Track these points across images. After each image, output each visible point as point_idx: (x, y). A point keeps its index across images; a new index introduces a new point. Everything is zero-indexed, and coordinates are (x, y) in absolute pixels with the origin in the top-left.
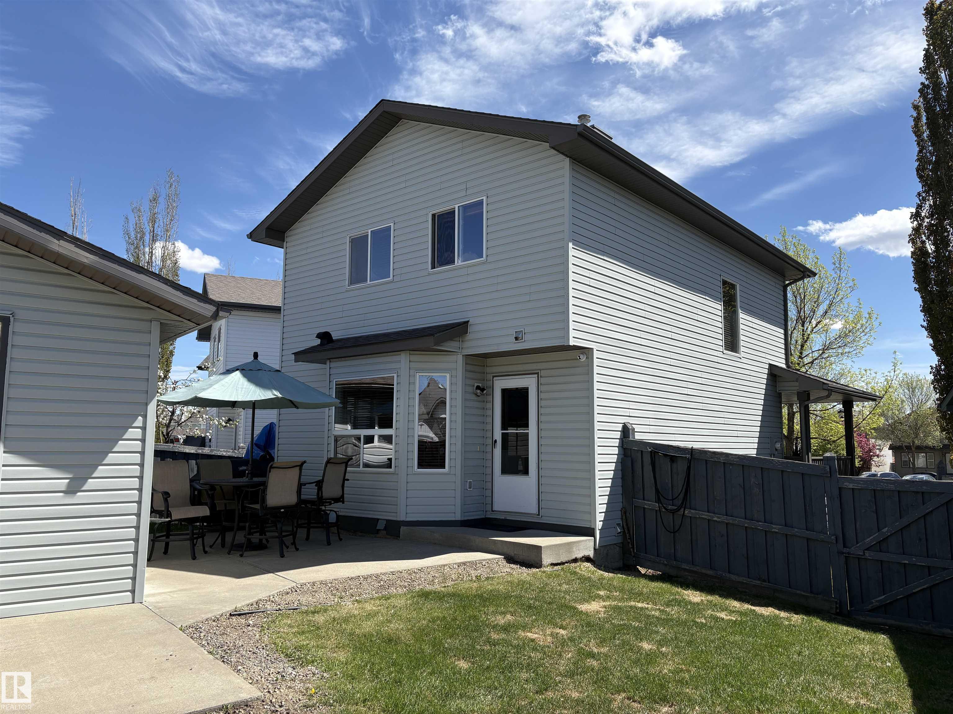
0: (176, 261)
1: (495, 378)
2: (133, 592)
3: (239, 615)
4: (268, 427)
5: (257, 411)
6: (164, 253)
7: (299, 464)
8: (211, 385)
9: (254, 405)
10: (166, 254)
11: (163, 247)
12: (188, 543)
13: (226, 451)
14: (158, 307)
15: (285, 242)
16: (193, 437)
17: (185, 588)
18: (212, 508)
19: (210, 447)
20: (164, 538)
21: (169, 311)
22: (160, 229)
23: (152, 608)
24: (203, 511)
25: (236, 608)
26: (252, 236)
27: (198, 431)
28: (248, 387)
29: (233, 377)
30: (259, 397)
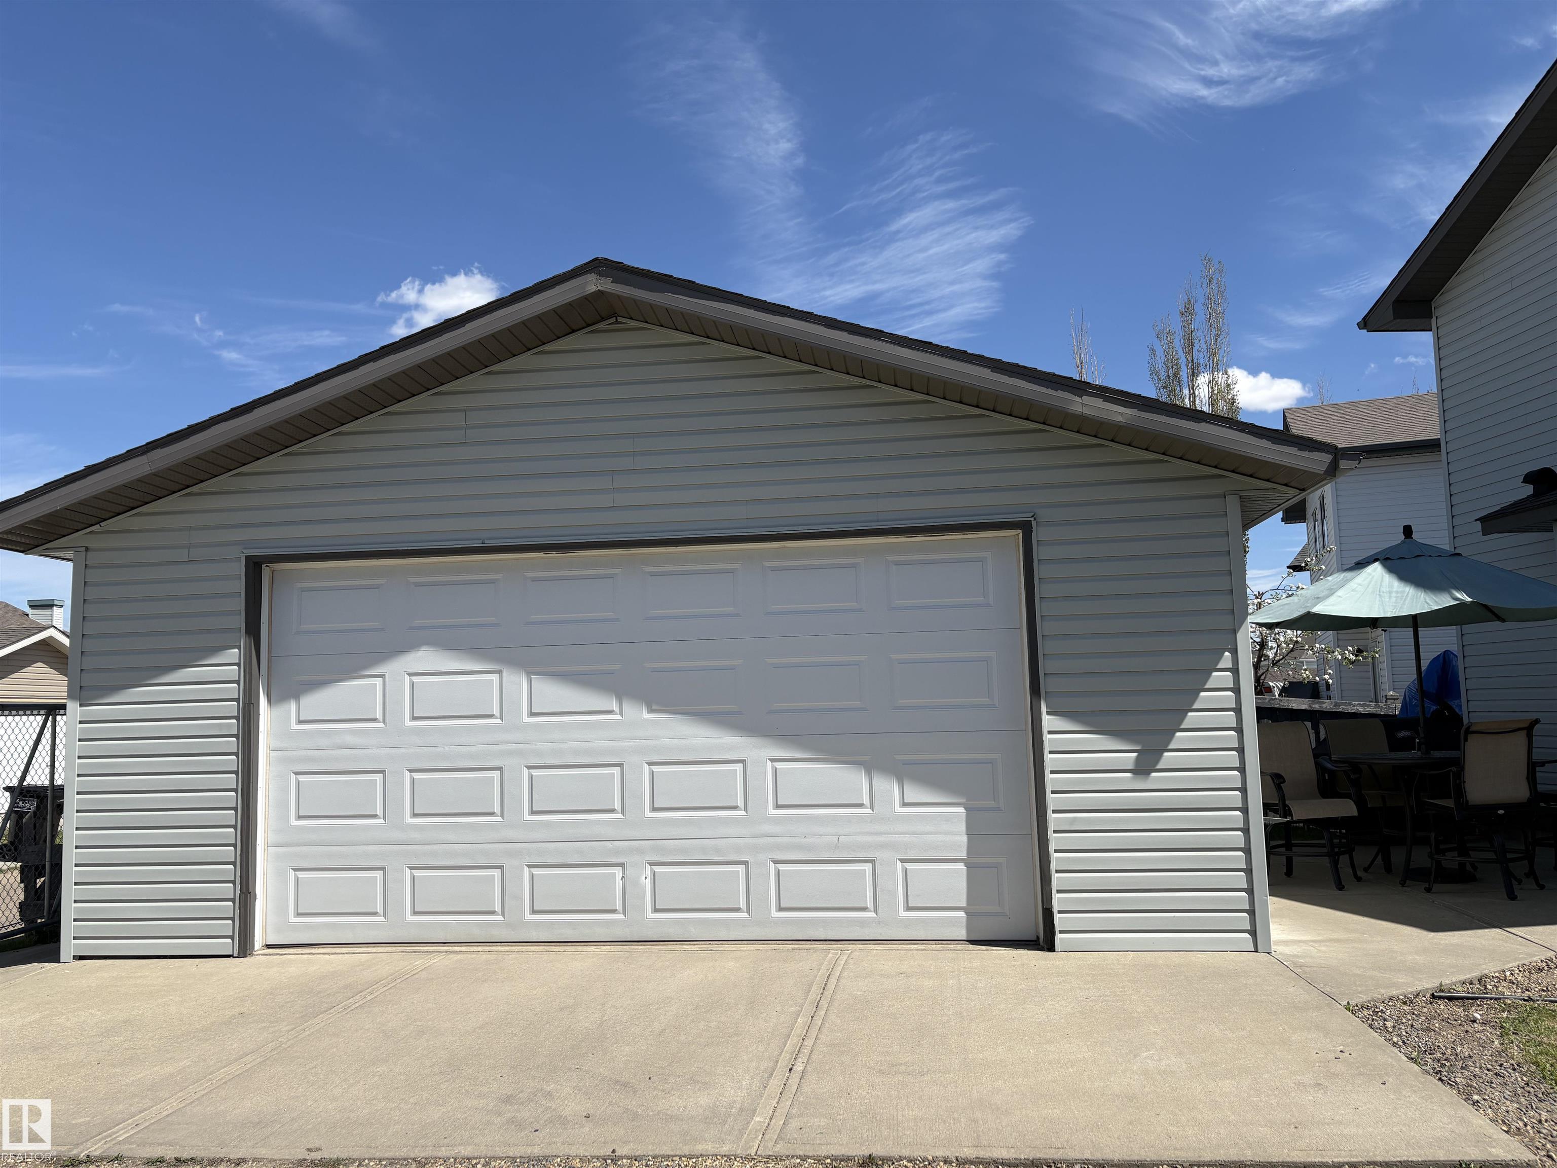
0: (1233, 399)
2: (1253, 933)
3: (1450, 999)
4: (1441, 658)
5: (1422, 632)
6: (1213, 391)
7: (1525, 725)
8: (1331, 592)
9: (1415, 622)
10: (1216, 392)
11: (1209, 382)
12: (1326, 861)
13: (1364, 705)
14: (1233, 471)
15: (1434, 318)
16: (1300, 684)
17: (1336, 937)
18: (1360, 803)
19: (1329, 698)
20: (1283, 849)
21: (1251, 476)
22: (1201, 355)
23: (1290, 964)
24: (1345, 808)
25: (1441, 985)
26: (1370, 323)
27: (1307, 672)
28: (1401, 590)
29: (1370, 574)
30: (1426, 606)
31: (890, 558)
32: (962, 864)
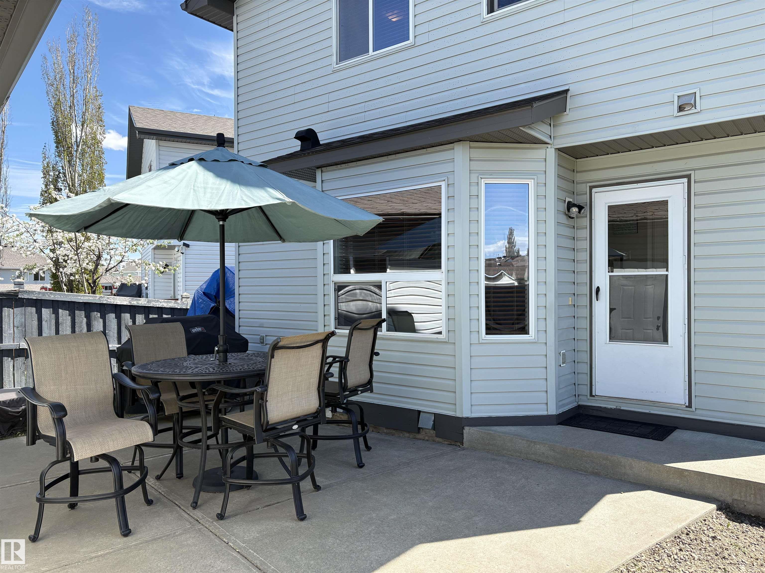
1: (594, 190)
7: (322, 337)
16: (128, 286)
19: (147, 296)
27: (131, 278)
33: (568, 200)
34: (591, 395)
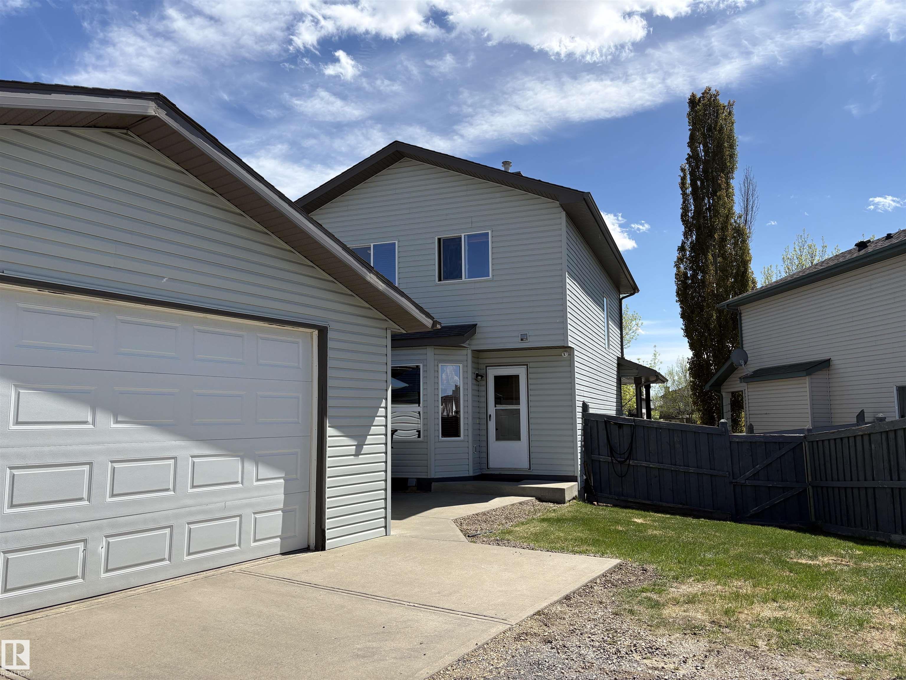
1: (488, 368)
2: (385, 527)
14: (390, 319)
21: (395, 322)
31: (259, 335)
32: (280, 511)
33: (476, 372)
34: (488, 468)
